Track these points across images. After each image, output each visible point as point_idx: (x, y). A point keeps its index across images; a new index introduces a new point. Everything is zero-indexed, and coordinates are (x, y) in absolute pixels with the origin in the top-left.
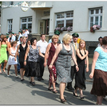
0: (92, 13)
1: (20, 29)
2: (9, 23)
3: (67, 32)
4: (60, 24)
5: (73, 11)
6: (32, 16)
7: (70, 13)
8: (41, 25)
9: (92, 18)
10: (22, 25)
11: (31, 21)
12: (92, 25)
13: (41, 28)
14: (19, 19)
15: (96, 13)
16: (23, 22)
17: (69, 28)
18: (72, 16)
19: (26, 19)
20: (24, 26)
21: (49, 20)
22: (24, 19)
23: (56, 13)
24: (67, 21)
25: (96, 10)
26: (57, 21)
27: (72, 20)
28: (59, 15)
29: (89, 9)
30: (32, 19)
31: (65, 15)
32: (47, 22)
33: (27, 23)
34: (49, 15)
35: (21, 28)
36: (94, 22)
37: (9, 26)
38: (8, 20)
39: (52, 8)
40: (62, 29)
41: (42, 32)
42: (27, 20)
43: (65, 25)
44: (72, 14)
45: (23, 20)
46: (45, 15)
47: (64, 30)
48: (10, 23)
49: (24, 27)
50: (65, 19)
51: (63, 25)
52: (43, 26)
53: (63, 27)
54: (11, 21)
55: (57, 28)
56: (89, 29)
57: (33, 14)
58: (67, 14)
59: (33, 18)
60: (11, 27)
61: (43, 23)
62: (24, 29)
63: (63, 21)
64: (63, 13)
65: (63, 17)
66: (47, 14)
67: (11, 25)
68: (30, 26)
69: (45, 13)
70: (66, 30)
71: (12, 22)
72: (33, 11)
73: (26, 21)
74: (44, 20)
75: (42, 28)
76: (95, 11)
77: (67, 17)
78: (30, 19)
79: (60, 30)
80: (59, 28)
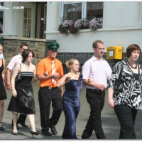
3: (89, 30)
8: (25, 16)
13: (25, 21)
17: (93, 21)
40: (77, 24)
41: (29, 32)
43: (84, 15)
47: (83, 27)
51: (80, 13)
52: (30, 16)
53: (80, 18)
55: (66, 22)
61: (30, 9)
70: (87, 27)
75: (30, 21)
80: (69, 22)
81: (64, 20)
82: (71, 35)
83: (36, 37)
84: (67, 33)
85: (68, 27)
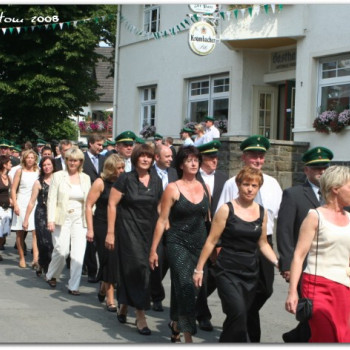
1: (186, 122)
2: (143, 101)
4: (333, 100)
6: (227, 73)
8: (262, 105)
10: (193, 104)
11: (227, 89)
13: (262, 114)
14: (180, 82)
16: (193, 93)
19: (206, 84)
20: (200, 109)
21: (292, 83)
22: (198, 84)
23: (318, 59)
26: (323, 88)
28: (329, 64)
30: (227, 81)
32: (287, 90)
33: (211, 97)
34: (294, 65)
35: (188, 115)
37: (146, 108)
38: (140, 88)
39: (302, 38)
40: (343, 116)
41: (268, 130)
42: (212, 86)
45: (194, 86)
46: (278, 67)
48: (146, 98)
49: (199, 114)
51: (346, 101)
52: (269, 107)
54: (150, 90)
55: (325, 114)
57: (231, 63)
59: (231, 77)
60: (153, 115)
61: (269, 96)
62: (198, 122)
66: (284, 63)
67: (153, 108)
68: (222, 110)
69: (276, 58)
71: (153, 97)
72: (231, 54)
73: (205, 92)
74: (273, 84)
75: (268, 114)
78: (222, 81)
79: (336, 119)
80: (331, 115)
81: (322, 111)
82: (333, 135)
83: (278, 138)
84: (327, 132)
85: (329, 122)
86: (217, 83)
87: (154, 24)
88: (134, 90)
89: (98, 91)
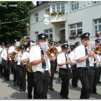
0: (96, 23)
4: (73, 33)
5: (82, 22)
6: (52, 29)
7: (80, 24)
9: (96, 27)
11: (52, 32)
12: (96, 31)
14: (43, 31)
15: (99, 23)
16: (46, 33)
18: (81, 26)
19: (48, 31)
21: (64, 30)
23: (69, 25)
24: (78, 30)
25: (99, 20)
26: (71, 31)
27: (81, 29)
28: (71, 26)
29: (94, 20)
30: (52, 30)
31: (76, 26)
32: (63, 32)
34: (65, 26)
36: (98, 30)
39: (66, 21)
42: (49, 31)
44: (81, 24)
45: (46, 31)
46: (62, 27)
48: (36, 34)
50: (76, 29)
56: (95, 35)
57: (52, 27)
58: (78, 25)
63: (75, 30)
64: (75, 24)
65: (75, 27)
68: (51, 36)
69: (61, 25)
71: (38, 34)
72: (52, 25)
73: (48, 32)
76: (98, 22)
77: (78, 27)
78: (51, 30)
79: (73, 37)
86: (50, 31)
87: (37, 20)
88: (34, 33)
89: (27, 33)
